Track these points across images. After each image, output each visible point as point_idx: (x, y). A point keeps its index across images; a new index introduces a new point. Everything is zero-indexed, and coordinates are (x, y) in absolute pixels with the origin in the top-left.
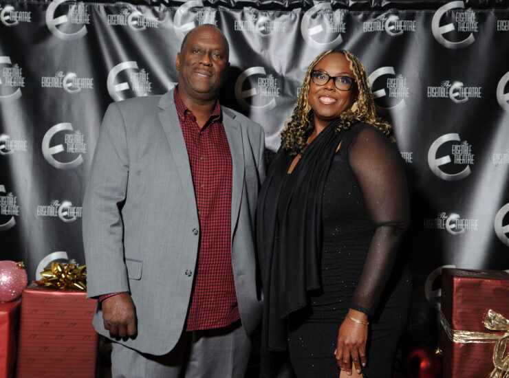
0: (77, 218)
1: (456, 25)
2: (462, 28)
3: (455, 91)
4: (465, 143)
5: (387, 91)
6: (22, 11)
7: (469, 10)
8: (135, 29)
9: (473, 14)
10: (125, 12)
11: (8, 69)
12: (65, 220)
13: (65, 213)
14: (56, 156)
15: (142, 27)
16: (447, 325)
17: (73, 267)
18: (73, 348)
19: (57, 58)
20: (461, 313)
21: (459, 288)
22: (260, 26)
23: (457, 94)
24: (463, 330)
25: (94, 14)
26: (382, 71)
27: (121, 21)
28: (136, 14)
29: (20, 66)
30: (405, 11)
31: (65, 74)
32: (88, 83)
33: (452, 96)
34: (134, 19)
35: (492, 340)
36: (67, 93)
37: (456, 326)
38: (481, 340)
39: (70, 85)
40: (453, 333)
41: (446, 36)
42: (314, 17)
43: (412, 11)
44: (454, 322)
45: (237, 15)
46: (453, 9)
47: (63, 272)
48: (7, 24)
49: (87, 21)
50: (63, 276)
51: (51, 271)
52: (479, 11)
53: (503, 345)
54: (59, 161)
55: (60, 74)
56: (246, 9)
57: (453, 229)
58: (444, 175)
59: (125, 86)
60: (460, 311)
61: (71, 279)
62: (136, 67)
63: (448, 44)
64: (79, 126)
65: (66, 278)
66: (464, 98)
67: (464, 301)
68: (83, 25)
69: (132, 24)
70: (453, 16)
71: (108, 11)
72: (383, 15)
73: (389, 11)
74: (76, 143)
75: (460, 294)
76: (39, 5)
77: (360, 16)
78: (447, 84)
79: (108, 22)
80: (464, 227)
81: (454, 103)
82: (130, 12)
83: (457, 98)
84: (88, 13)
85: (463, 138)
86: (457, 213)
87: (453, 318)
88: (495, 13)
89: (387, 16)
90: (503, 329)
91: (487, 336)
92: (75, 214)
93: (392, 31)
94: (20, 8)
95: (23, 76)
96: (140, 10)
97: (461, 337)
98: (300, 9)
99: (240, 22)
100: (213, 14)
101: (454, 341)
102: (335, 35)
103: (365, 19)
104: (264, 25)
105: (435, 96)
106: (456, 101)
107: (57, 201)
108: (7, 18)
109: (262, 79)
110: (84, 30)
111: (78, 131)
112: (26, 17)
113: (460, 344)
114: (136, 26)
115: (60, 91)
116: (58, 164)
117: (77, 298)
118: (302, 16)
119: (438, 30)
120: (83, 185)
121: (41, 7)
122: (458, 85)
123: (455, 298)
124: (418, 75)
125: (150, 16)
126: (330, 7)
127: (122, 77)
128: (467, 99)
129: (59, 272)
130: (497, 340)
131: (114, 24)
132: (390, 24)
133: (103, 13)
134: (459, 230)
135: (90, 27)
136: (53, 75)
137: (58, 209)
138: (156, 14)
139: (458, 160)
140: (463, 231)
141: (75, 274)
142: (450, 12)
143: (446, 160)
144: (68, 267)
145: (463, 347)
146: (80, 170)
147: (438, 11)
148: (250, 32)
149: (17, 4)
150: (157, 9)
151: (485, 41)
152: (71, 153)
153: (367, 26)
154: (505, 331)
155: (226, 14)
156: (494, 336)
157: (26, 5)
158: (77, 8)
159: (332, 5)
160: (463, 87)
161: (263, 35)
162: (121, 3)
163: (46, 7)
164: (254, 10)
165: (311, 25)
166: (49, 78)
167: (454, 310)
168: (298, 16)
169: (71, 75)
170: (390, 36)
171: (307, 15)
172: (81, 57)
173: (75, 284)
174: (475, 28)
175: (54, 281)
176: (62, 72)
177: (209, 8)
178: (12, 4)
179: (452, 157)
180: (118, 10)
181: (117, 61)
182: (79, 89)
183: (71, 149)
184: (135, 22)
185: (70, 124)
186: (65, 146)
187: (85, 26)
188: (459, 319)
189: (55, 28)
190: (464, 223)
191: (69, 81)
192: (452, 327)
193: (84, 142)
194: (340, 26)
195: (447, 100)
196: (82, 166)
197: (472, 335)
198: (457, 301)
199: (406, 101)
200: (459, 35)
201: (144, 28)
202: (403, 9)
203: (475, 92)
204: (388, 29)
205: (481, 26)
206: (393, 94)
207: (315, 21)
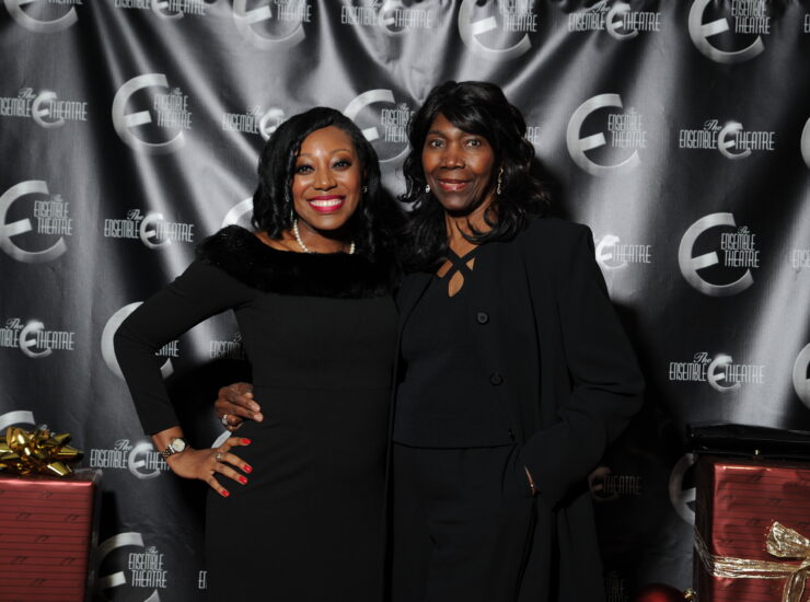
0: (53, 350)
1: (732, 22)
2: (742, 27)
3: (728, 138)
4: (745, 230)
5: (608, 136)
8: (163, 17)
9: (762, 4)
12: (31, 354)
13: (32, 342)
14: (16, 239)
15: (176, 13)
16: (704, 548)
17: (46, 436)
18: (43, 580)
19: (23, 64)
20: (727, 526)
21: (723, 482)
22: (385, 18)
23: (731, 144)
24: (730, 555)
26: (600, 101)
27: (139, 2)
31: (36, 92)
32: (77, 111)
33: (723, 146)
35: (781, 573)
36: (40, 127)
37: (718, 549)
38: (761, 574)
39: (45, 112)
40: (712, 561)
41: (714, 40)
42: (481, 3)
44: (715, 541)
47: (27, 445)
50: (27, 451)
51: (5, 442)
53: (800, 583)
54: (22, 248)
55: (28, 93)
57: (719, 382)
58: (706, 287)
59: (143, 117)
60: (725, 522)
61: (42, 456)
62: (165, 83)
63: (717, 54)
64: (61, 186)
65: (32, 454)
66: (743, 151)
67: (732, 506)
68: (70, 6)
69: (158, 7)
70: (727, 5)
72: (604, 2)
74: (53, 216)
75: (725, 492)
77: (563, 4)
78: (714, 125)
80: (739, 378)
81: (726, 158)
83: (731, 150)
85: (740, 222)
86: (727, 353)
87: (714, 536)
88: (800, 2)
89: (610, 4)
90: (799, 556)
91: (772, 568)
92: (50, 344)
93: (618, 30)
97: (728, 568)
99: (350, 9)
101: (715, 574)
102: (517, 37)
103: (571, 8)
104: (394, 15)
105: (693, 146)
106: (730, 155)
107: (19, 320)
109: (389, 112)
110: (71, 16)
111: (59, 196)
113: (725, 579)
114: (166, 11)
115: (26, 123)
116: (20, 254)
117: (52, 492)
118: (459, 1)
119: (699, 31)
120: (65, 293)
122: (733, 127)
123: (716, 499)
124: (663, 109)
127: (140, 101)
128: (748, 152)
129: (19, 445)
130: (788, 574)
131: (127, 6)
132: (616, 19)
134: (732, 384)
135: (83, 11)
136: (15, 95)
137: (19, 334)
139: (731, 261)
140: (738, 385)
141: (48, 449)
143: (710, 259)
144: (36, 437)
145: (731, 585)
146: (59, 266)
148: (368, 29)
151: (783, 50)
152: (45, 235)
153: (574, 21)
154: (802, 559)
156: (785, 567)
160: (743, 131)
161: (390, 33)
166: (8, 100)
167: (716, 521)
168: (453, 1)
169: (46, 96)
170: (612, 38)
172: (65, 64)
173: (49, 466)
174: (764, 28)
175: (11, 462)
176: (30, 90)
179: (721, 255)
181: (131, 72)
182: (62, 121)
183: (44, 228)
184: (164, 5)
185: (43, 183)
186: (34, 222)
187: (73, 9)
188: (724, 536)
189: (19, 9)
190: (739, 372)
191: (42, 107)
192: (711, 550)
193: (69, 215)
194: (526, 20)
195: (714, 154)
196: (65, 259)
197: (746, 565)
198: (720, 504)
199: (641, 152)
200: (737, 39)
201: (181, 15)
203: (764, 140)
204: (612, 27)
205: (776, 24)
206: (618, 141)
207: (483, 10)
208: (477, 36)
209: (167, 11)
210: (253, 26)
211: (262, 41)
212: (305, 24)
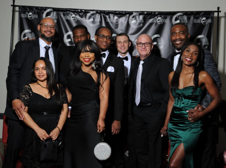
1: (180, 21)
2: (182, 22)
5: (157, 43)
6: (35, 14)
7: (185, 16)
8: (73, 21)
9: (186, 17)
10: (70, 15)
11: (30, 34)
22: (115, 20)
25: (59, 16)
26: (156, 36)
27: (68, 18)
28: (74, 15)
29: (34, 33)
30: (163, 16)
32: (57, 39)
34: (73, 17)
42: (133, 17)
43: (166, 16)
45: (107, 17)
46: (180, 15)
48: (30, 19)
49: (57, 18)
52: (188, 16)
56: (110, 14)
59: (69, 40)
68: (55, 19)
69: (72, 19)
70: (179, 17)
71: (64, 15)
72: (156, 17)
73: (159, 16)
76: (41, 12)
77: (149, 17)
79: (64, 19)
82: (71, 15)
84: (57, 15)
88: (193, 17)
89: (157, 17)
93: (159, 22)
94: (34, 13)
95: (35, 36)
96: (74, 14)
98: (128, 15)
99: (108, 19)
100: (99, 16)
102: (140, 24)
103: (150, 18)
104: (116, 20)
108: (30, 17)
110: (56, 21)
112: (36, 16)
118: (129, 17)
119: (174, 22)
121: (41, 13)
124: (167, 37)
125: (78, 17)
126: (138, 14)
127: (69, 37)
131: (66, 19)
132: (159, 20)
133: (62, 15)
135: (58, 20)
138: (80, 16)
142: (178, 16)
147: (174, 16)
148: (112, 22)
149: (33, 12)
150: (80, 14)
151: (190, 26)
153: (151, 21)
155: (103, 16)
157: (36, 12)
158: (53, 14)
159: (139, 13)
161: (116, 23)
162: (68, 12)
163: (43, 13)
164: (113, 15)
165: (132, 20)
168: (128, 16)
170: (158, 24)
171: (131, 17)
174: (186, 22)
177: (98, 14)
178: (32, 12)
180: (68, 14)
181: (67, 31)
182: (54, 41)
184: (73, 18)
194: (142, 20)
199: (164, 46)
201: (76, 20)
202: (163, 15)
204: (158, 22)
205: (189, 21)
206: (159, 43)
207: (134, 19)
208: (132, 24)
209: (74, 20)
210: (90, 22)
211: (92, 25)
212: (100, 22)
